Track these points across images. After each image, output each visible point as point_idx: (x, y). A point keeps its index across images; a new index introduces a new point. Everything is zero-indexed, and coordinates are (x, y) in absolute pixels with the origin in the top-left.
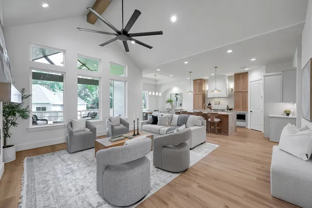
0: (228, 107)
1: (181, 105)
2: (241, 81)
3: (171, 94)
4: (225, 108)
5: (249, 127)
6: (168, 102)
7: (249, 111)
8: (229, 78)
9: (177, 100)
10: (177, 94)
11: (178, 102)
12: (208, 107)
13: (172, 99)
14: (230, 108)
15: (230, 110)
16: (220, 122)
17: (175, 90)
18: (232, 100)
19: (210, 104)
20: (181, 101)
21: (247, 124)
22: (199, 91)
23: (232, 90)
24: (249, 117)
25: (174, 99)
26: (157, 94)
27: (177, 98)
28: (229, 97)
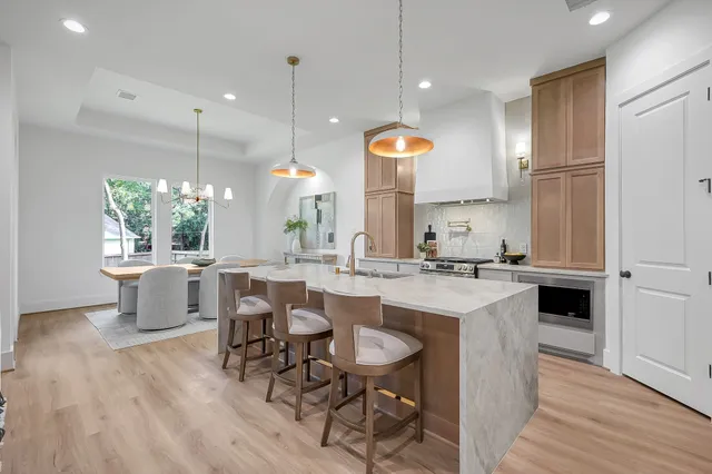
0: (504, 246)
1: (331, 238)
2: (567, 110)
3: (301, 199)
4: (493, 251)
5: (610, 360)
6: (291, 226)
7: (612, 270)
8: (511, 109)
9: (319, 221)
10: (318, 198)
11: (324, 229)
12: (422, 250)
13: (304, 218)
14: (512, 252)
15: (516, 260)
16: (416, 358)
17: (316, 184)
18: (524, 212)
19: (430, 236)
20: (333, 223)
21: (600, 344)
22: (385, 179)
23: (523, 168)
24: (610, 300)
25: (310, 215)
26: (209, 191)
27: (319, 212)
28: (511, 198)
